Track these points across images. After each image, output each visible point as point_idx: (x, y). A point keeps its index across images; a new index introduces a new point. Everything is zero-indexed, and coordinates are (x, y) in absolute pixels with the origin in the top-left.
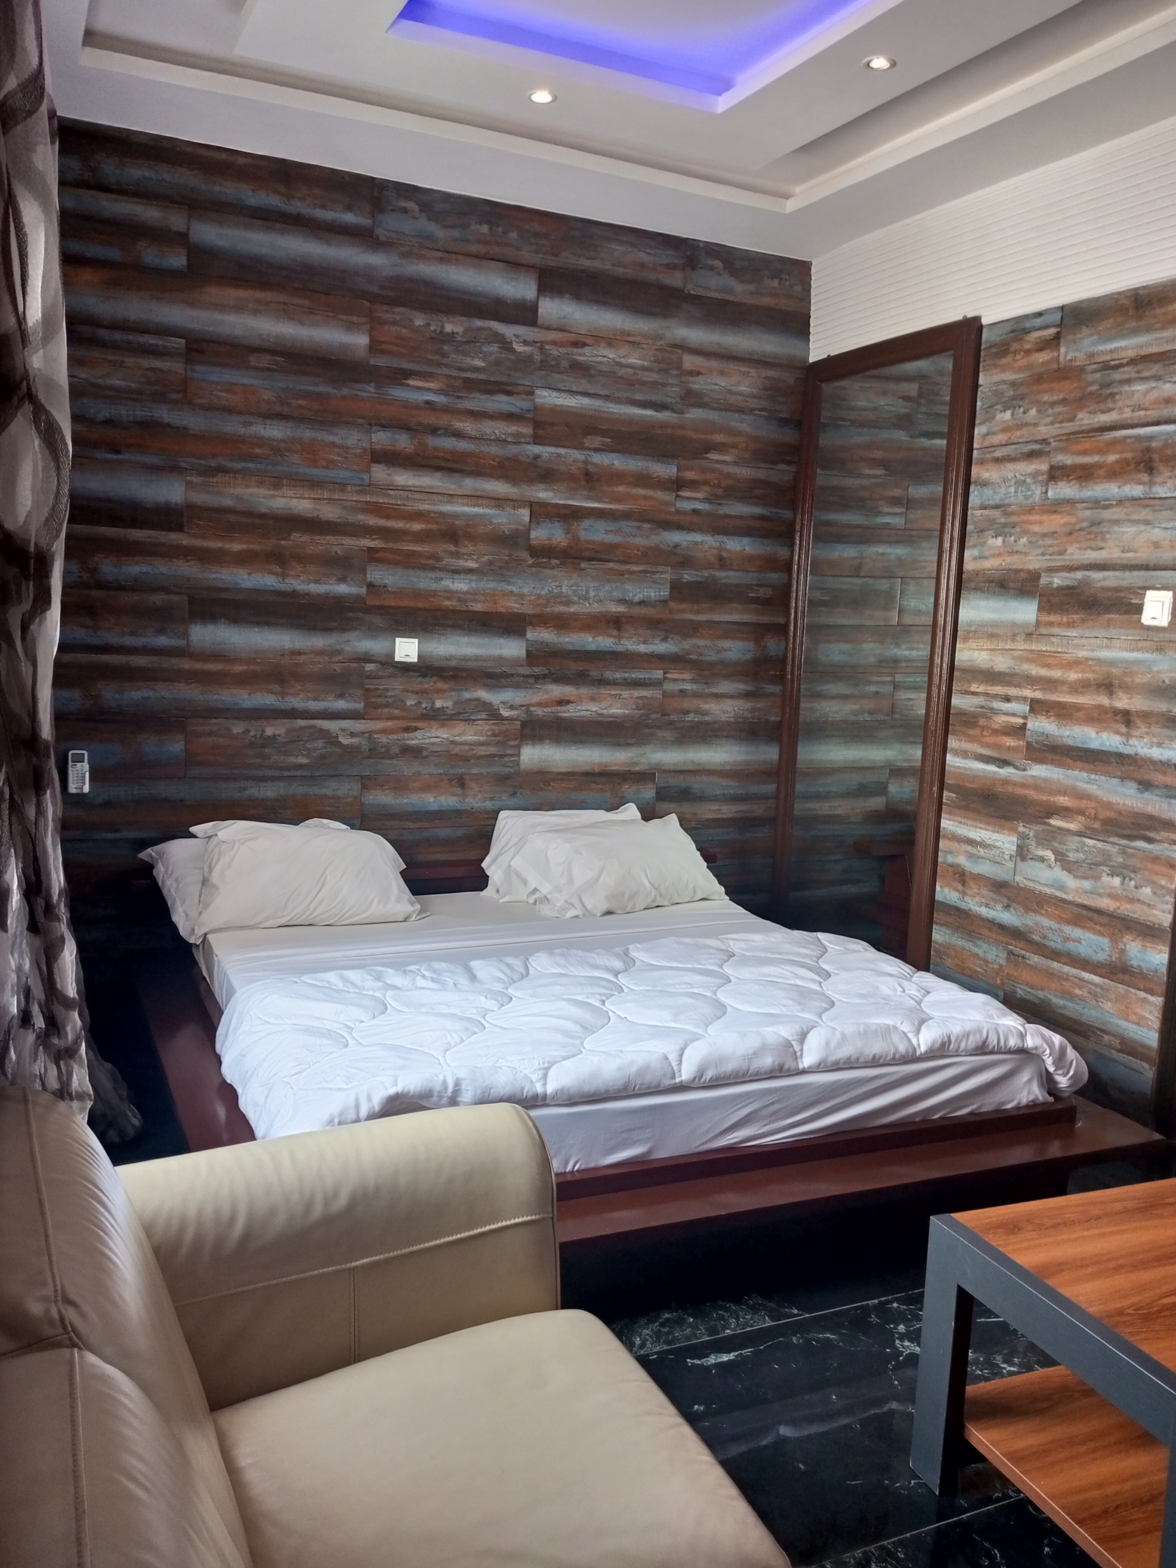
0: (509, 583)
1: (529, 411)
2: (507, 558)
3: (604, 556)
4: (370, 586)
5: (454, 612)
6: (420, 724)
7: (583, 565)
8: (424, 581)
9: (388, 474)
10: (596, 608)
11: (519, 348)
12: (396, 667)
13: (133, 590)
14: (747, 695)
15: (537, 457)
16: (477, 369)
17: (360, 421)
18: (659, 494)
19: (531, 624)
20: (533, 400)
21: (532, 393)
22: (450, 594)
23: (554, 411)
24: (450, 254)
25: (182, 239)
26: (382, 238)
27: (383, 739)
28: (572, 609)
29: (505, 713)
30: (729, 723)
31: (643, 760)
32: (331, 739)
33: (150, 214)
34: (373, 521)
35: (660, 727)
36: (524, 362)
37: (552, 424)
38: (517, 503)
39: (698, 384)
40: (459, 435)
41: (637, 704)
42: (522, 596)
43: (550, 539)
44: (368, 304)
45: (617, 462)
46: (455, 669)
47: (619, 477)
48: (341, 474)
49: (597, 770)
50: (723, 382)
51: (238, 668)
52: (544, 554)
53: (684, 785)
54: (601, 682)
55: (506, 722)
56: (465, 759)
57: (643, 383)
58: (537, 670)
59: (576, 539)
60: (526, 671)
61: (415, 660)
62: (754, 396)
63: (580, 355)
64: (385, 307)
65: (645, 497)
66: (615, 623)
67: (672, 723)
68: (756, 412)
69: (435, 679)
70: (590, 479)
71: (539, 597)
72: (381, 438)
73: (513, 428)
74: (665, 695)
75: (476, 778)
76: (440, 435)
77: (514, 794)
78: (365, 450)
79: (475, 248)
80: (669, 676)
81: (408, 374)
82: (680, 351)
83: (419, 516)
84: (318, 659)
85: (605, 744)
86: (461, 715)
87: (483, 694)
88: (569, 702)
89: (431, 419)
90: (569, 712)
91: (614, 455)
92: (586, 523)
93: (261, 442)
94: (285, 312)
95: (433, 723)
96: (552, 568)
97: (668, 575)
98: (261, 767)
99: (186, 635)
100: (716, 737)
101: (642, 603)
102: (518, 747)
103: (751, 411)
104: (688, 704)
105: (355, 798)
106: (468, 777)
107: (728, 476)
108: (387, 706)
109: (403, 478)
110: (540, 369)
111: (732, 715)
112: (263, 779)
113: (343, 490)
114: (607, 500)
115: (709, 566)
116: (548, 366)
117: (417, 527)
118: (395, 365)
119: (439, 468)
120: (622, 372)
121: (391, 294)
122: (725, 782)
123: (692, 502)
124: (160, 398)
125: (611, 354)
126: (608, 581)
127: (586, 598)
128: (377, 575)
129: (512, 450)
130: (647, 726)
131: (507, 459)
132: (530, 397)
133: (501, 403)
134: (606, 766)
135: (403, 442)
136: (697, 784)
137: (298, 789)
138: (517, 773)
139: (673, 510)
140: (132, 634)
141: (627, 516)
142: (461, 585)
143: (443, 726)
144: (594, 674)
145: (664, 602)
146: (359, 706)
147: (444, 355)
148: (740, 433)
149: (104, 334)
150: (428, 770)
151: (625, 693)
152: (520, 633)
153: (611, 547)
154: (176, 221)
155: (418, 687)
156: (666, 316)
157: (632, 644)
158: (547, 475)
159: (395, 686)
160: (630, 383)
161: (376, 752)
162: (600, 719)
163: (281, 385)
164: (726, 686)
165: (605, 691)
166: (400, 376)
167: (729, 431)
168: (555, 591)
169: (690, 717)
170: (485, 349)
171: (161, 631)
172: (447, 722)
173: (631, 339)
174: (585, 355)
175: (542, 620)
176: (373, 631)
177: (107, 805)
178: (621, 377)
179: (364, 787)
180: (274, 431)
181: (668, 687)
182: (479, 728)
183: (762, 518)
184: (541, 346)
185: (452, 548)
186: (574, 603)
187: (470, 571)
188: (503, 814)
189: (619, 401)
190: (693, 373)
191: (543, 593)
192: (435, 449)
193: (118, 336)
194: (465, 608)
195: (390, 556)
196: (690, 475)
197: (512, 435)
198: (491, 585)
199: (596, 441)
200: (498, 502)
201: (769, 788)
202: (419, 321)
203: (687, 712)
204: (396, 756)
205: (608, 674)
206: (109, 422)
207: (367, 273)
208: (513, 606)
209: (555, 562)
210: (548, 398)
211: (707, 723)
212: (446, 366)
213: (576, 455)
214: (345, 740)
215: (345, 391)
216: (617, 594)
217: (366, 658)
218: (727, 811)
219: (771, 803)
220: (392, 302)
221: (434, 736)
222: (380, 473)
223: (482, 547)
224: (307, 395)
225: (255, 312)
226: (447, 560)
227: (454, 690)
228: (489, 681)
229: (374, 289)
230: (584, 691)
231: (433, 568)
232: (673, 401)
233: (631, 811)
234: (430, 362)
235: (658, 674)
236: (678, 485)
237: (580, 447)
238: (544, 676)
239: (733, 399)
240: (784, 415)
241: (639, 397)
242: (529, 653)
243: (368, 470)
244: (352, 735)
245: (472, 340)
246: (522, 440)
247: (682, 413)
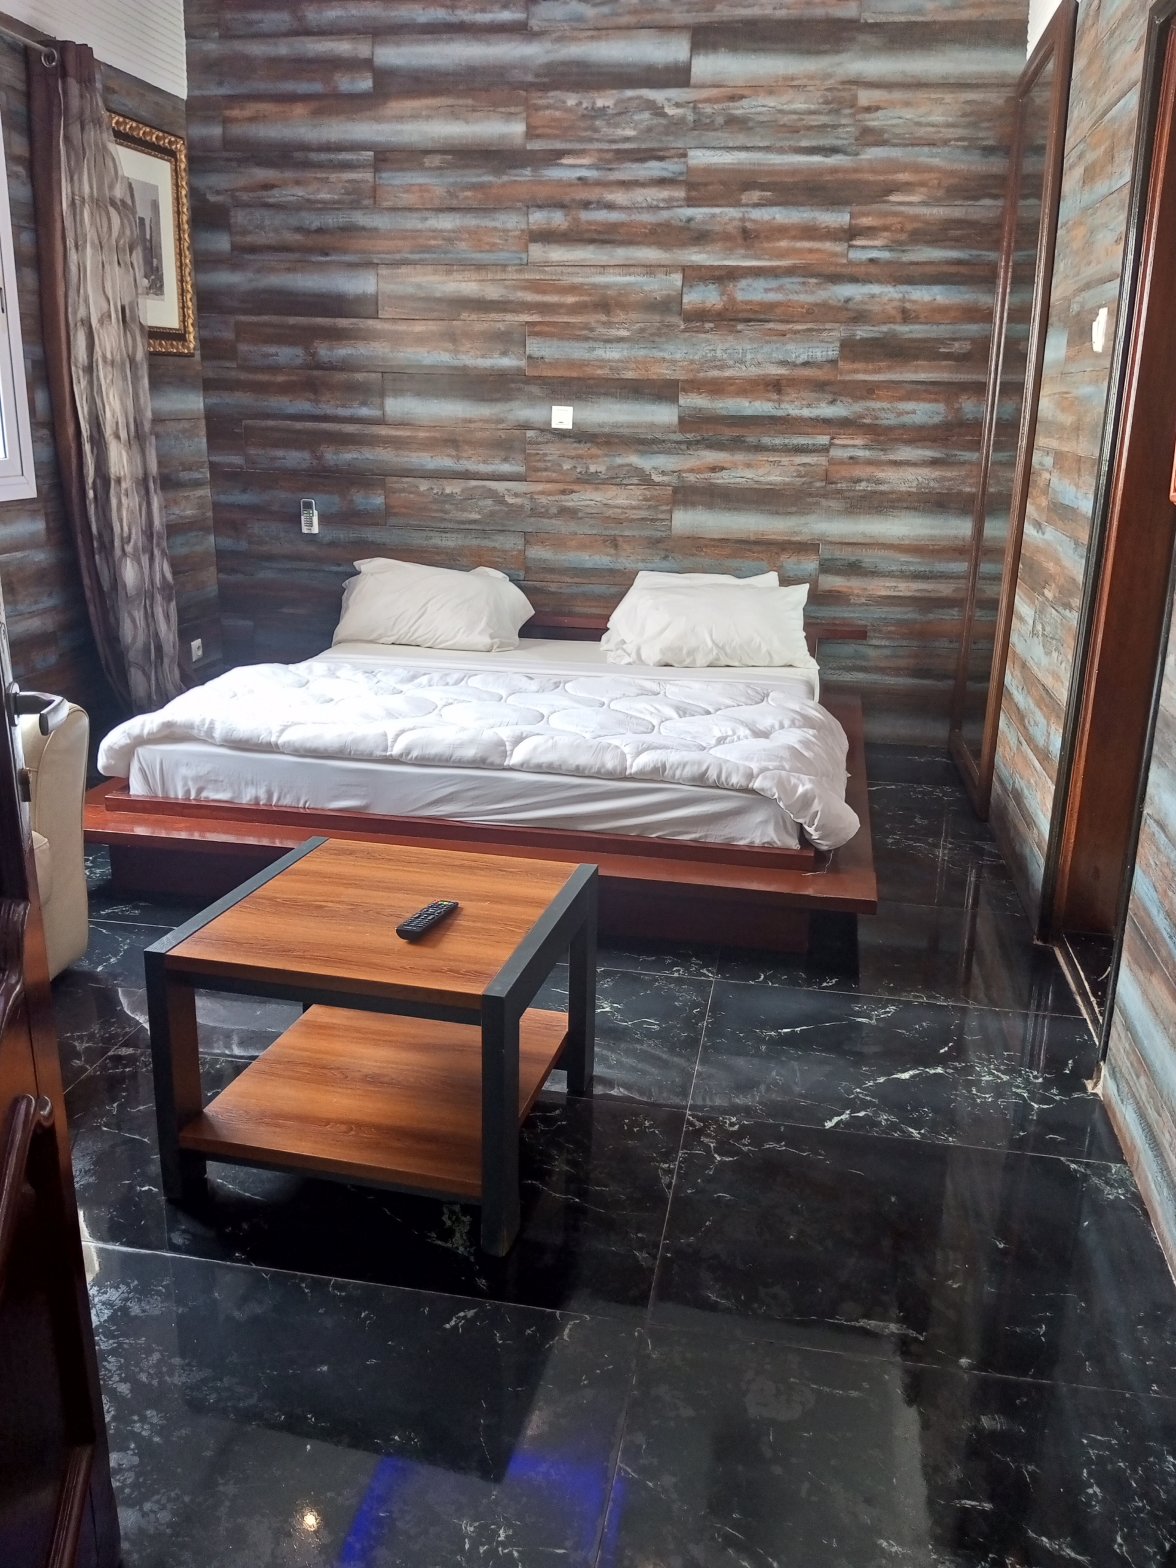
0: (661, 350)
1: (681, 174)
2: (658, 324)
3: (762, 317)
4: (530, 357)
5: (607, 380)
6: (575, 487)
7: (740, 327)
8: (577, 351)
9: (544, 252)
10: (753, 371)
11: (670, 111)
12: (554, 433)
13: (342, 369)
14: (934, 463)
15: (690, 220)
16: (627, 139)
17: (519, 204)
18: (828, 246)
19: (684, 390)
20: (686, 163)
21: (685, 155)
22: (602, 363)
23: (708, 170)
24: (600, 31)
25: (367, 64)
26: (536, 28)
27: (543, 500)
28: (728, 373)
29: (656, 478)
30: (909, 494)
31: (805, 530)
32: (499, 499)
33: (343, 47)
34: (530, 297)
35: (825, 496)
36: (676, 126)
37: (706, 185)
38: (668, 269)
39: (875, 121)
40: (610, 206)
41: (798, 471)
42: (673, 362)
43: (703, 302)
44: (523, 93)
45: (780, 215)
46: (609, 436)
47: (782, 231)
48: (502, 256)
49: (752, 538)
50: (909, 114)
51: (422, 434)
52: (698, 318)
53: (853, 559)
54: (759, 448)
55: (657, 487)
56: (619, 522)
57: (810, 128)
58: (690, 436)
59: (732, 300)
60: (679, 437)
61: (570, 426)
62: (949, 125)
63: (737, 108)
64: (540, 94)
65: (811, 251)
66: (776, 386)
67: (839, 492)
68: (952, 143)
69: (588, 445)
70: (748, 236)
71: (692, 362)
72: (538, 218)
73: (665, 193)
74: (832, 462)
75: (629, 540)
76: (592, 209)
77: (666, 558)
78: (523, 231)
79: (625, 20)
80: (836, 441)
81: (561, 154)
82: (854, 87)
83: (573, 289)
84: (486, 426)
85: (762, 512)
86: (614, 480)
87: (634, 460)
88: (723, 469)
89: (584, 194)
90: (722, 479)
91: (775, 209)
92: (743, 283)
93: (436, 233)
94: (454, 114)
95: (587, 486)
96: (706, 332)
97: (839, 332)
98: (443, 520)
99: (382, 407)
100: (893, 508)
101: (806, 364)
102: (671, 512)
103: (946, 142)
104: (858, 472)
105: (519, 551)
106: (620, 539)
107: (915, 218)
108: (546, 470)
109: (558, 254)
110: (694, 129)
111: (915, 484)
112: (444, 531)
113: (504, 271)
114: (767, 257)
115: (890, 320)
116: (702, 125)
117: (570, 299)
118: (550, 147)
119: (592, 241)
120: (785, 119)
121: (546, 80)
122: (903, 558)
123: (863, 252)
124: (355, 205)
125: (771, 102)
126: (767, 342)
127: (742, 362)
128: (535, 347)
129: (665, 215)
130: (810, 495)
131: (660, 225)
132: (683, 160)
133: (654, 169)
134: (763, 535)
135: (558, 219)
136: (868, 558)
137: (473, 542)
138: (669, 538)
139: (844, 261)
140: (343, 406)
141: (790, 272)
142: (613, 353)
143: (597, 489)
144: (751, 439)
145: (833, 362)
146: (520, 469)
147: (596, 130)
148: (930, 169)
149: (313, 156)
150: (584, 529)
151: (785, 460)
152: (673, 399)
153: (772, 306)
154: (363, 49)
155: (573, 453)
156: (837, 52)
157: (794, 407)
158: (700, 237)
159: (553, 451)
160: (795, 130)
161: (537, 512)
162: (757, 486)
163: (451, 180)
164: (906, 453)
165: (761, 457)
166: (554, 157)
167: (916, 168)
168: (709, 355)
169: (863, 486)
170: (636, 117)
171: (364, 403)
172: (600, 486)
173: (795, 83)
174: (740, 109)
175: (695, 386)
176: (532, 400)
177: (332, 544)
178: (784, 126)
179: (527, 542)
180: (446, 223)
181: (835, 453)
182: (631, 492)
183: (959, 262)
184: (694, 105)
185: (604, 318)
186: (729, 367)
187: (621, 340)
188: (641, 573)
189: (781, 151)
190: (868, 109)
191: (696, 357)
192: (589, 223)
193: (323, 156)
194: (617, 376)
195: (546, 329)
196: (866, 221)
197: (663, 200)
198: (642, 352)
199: (755, 195)
200: (650, 269)
201: (961, 567)
202: (571, 100)
203: (859, 481)
204: (555, 516)
205: (766, 440)
206: (320, 231)
207: (522, 65)
208: (665, 372)
209: (708, 325)
210: (700, 158)
211: (882, 493)
212: (597, 140)
213: (732, 213)
214: (510, 500)
215: (505, 178)
216: (778, 356)
217: (525, 426)
218: (905, 588)
219: (962, 584)
220: (544, 88)
221: (587, 498)
222: (537, 251)
223: (633, 316)
224: (473, 187)
225: (428, 118)
226: (602, 330)
227: (606, 455)
228: (641, 447)
229: (530, 78)
230: (740, 457)
231: (587, 339)
232: (845, 142)
233: (772, 577)
234: (581, 140)
235: (824, 440)
236: (850, 234)
237: (737, 204)
238: (698, 442)
239: (922, 132)
240: (991, 142)
241: (804, 143)
242: (681, 420)
243: (526, 250)
244: (516, 495)
245: (623, 111)
246: (675, 204)
247: (857, 154)
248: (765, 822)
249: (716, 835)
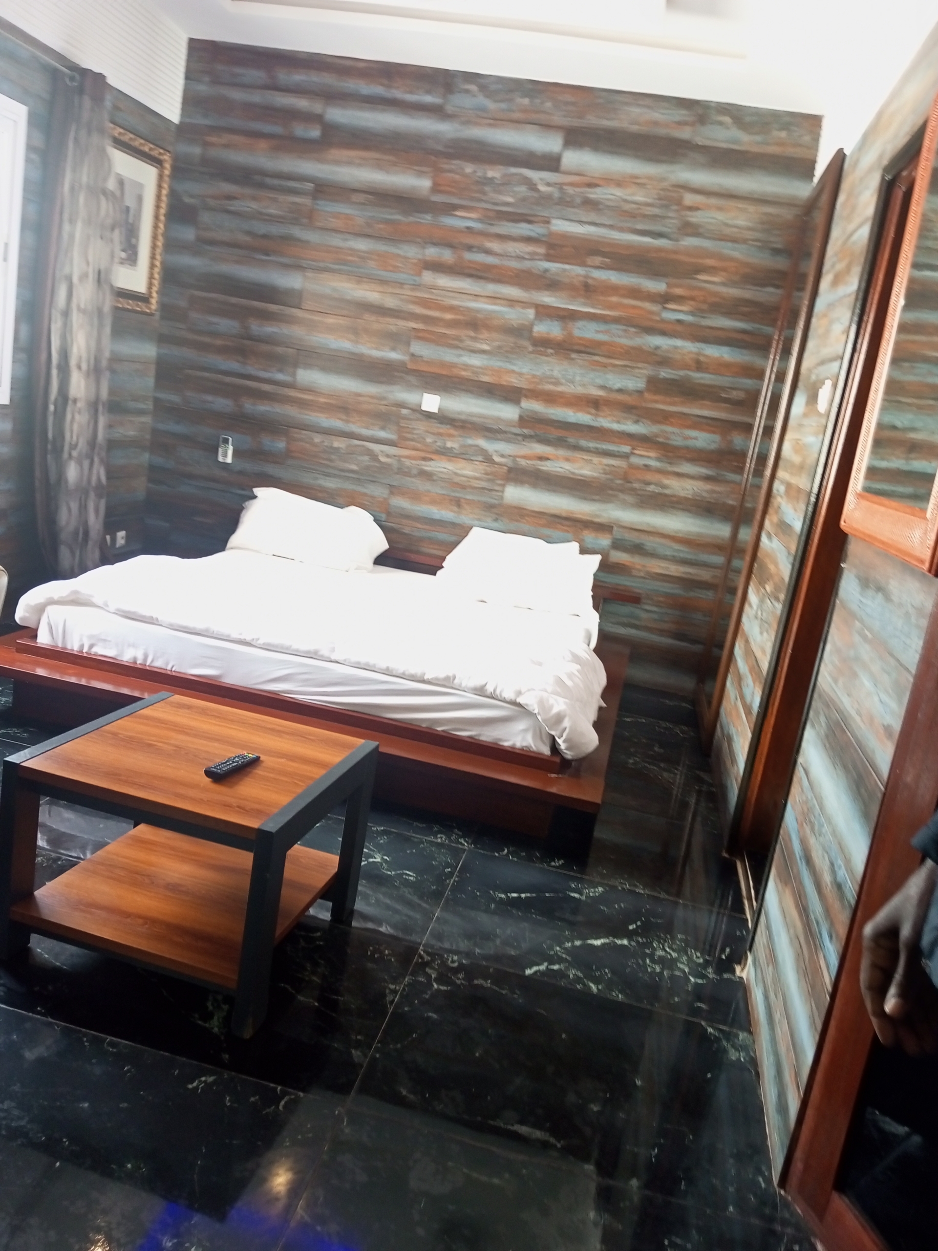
0: (514, 365)
1: (544, 235)
2: (512, 345)
3: (592, 351)
4: (413, 355)
5: (468, 380)
6: (433, 457)
7: (574, 356)
8: (449, 356)
9: (434, 279)
10: (580, 390)
11: (542, 188)
12: (421, 414)
13: (267, 343)
14: (707, 479)
15: (546, 271)
16: (507, 204)
17: (419, 240)
18: (647, 305)
19: (526, 396)
20: (548, 228)
21: (548, 222)
22: (466, 367)
23: (564, 236)
24: (497, 121)
25: (318, 119)
26: (450, 112)
27: (408, 462)
28: (560, 389)
29: (497, 459)
30: (686, 499)
31: (604, 514)
32: (374, 456)
33: (302, 103)
34: (419, 310)
35: (622, 491)
36: (545, 200)
37: (562, 246)
38: (525, 304)
39: (695, 218)
40: (488, 252)
41: (604, 469)
42: (520, 374)
43: (548, 333)
44: (433, 158)
45: (614, 277)
46: (464, 421)
47: (614, 289)
48: (401, 277)
49: (564, 514)
50: (720, 216)
51: (322, 400)
52: (543, 344)
53: (637, 541)
54: (576, 448)
55: (496, 466)
56: (463, 487)
57: (645, 216)
58: (526, 431)
59: (570, 335)
60: (517, 430)
61: (436, 411)
62: (749, 229)
63: (591, 193)
64: (445, 160)
65: (634, 307)
66: (594, 404)
67: (634, 489)
68: (751, 242)
69: (448, 426)
70: (588, 290)
71: (534, 376)
72: (432, 253)
73: (530, 248)
74: (632, 467)
75: (470, 502)
76: (473, 252)
77: (496, 520)
78: (419, 260)
79: (517, 115)
80: (636, 452)
81: (455, 207)
82: (682, 191)
83: (451, 309)
84: (371, 401)
85: (574, 496)
86: (462, 455)
87: (482, 443)
88: (548, 459)
89: (469, 240)
90: (547, 467)
91: (611, 272)
92: (580, 324)
93: (353, 252)
94: (379, 166)
95: (443, 457)
96: (547, 356)
97: (647, 371)
98: (328, 466)
99: (294, 375)
100: (673, 508)
101: (620, 391)
102: (503, 486)
103: (745, 241)
104: (649, 477)
105: (385, 499)
106: (463, 501)
107: (715, 294)
108: (412, 440)
109: (444, 281)
110: (557, 204)
111: (691, 492)
112: (328, 475)
113: (402, 288)
114: (600, 307)
115: (686, 367)
116: (564, 202)
117: (448, 316)
118: (448, 201)
119: (470, 276)
120: (627, 207)
121: (451, 151)
122: (677, 546)
123: (674, 314)
124: (295, 222)
125: (618, 192)
126: (593, 370)
127: (572, 382)
128: (417, 348)
129: (527, 265)
130: (612, 489)
131: (523, 271)
132: (546, 225)
133: (523, 229)
134: (572, 513)
135: (447, 256)
136: (650, 543)
137: (349, 486)
138: (500, 505)
139: (658, 318)
140: (265, 370)
141: (616, 320)
142: (476, 361)
143: (449, 461)
144: (571, 440)
145: (640, 392)
146: (393, 437)
147: (484, 193)
148: (732, 259)
149: (269, 181)
150: (437, 490)
151: (596, 460)
152: (517, 402)
153: (599, 344)
154: (317, 107)
155: (435, 430)
156: (671, 162)
157: (606, 422)
158: (552, 284)
159: (420, 427)
160: (632, 215)
161: (403, 471)
162: (572, 476)
163: (370, 214)
164: (687, 468)
165: (578, 455)
166: (450, 209)
167: (721, 257)
168: (548, 373)
169: (651, 488)
170: (516, 189)
171: (280, 371)
172: (452, 458)
173: (638, 181)
174: (595, 194)
175: (535, 394)
176: (410, 387)
177: (241, 473)
178: (625, 211)
179: (392, 493)
180: (362, 245)
181: (634, 460)
182: (475, 466)
183: (744, 332)
184: (560, 186)
185: (472, 334)
186: (562, 384)
187: (484, 352)
188: (475, 529)
189: (621, 230)
190: (691, 208)
191: (538, 373)
192: (470, 261)
193: (276, 182)
194: (476, 379)
195: (428, 336)
196: (678, 291)
197: (529, 253)
198: (499, 364)
199: (598, 260)
200: (512, 302)
201: (719, 559)
202: (469, 168)
203: (648, 484)
204: (415, 476)
205: (583, 443)
206: (265, 236)
207: (435, 137)
208: (515, 381)
209: (550, 351)
210: (560, 226)
211: (666, 495)
212: (486, 202)
213: (579, 270)
214: (383, 459)
215: (411, 219)
216: (599, 381)
217: (402, 405)
218: (675, 570)
219: (718, 573)
220: (450, 156)
221: (440, 466)
222: (428, 277)
223: (495, 335)
224: (387, 222)
225: (360, 165)
226: (469, 343)
227: (461, 436)
228: (487, 434)
229: (440, 148)
230: (561, 452)
231: (457, 347)
232: (669, 230)
233: (575, 546)
234: (473, 199)
235: (626, 449)
236: (665, 299)
237: (583, 264)
238: (531, 437)
239: (728, 231)
240: (779, 246)
241: (639, 227)
242: (521, 418)
243: (419, 274)
244: (388, 456)
245: (506, 183)
246: (537, 257)
247: (677, 240)
248: (525, 731)
249: (487, 735)
